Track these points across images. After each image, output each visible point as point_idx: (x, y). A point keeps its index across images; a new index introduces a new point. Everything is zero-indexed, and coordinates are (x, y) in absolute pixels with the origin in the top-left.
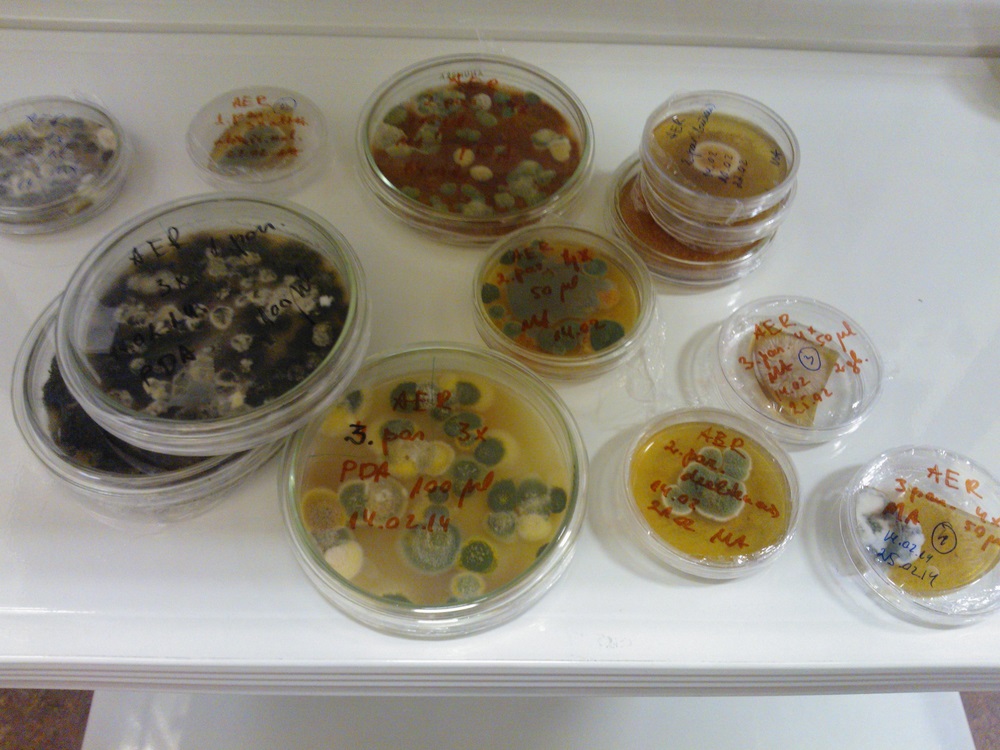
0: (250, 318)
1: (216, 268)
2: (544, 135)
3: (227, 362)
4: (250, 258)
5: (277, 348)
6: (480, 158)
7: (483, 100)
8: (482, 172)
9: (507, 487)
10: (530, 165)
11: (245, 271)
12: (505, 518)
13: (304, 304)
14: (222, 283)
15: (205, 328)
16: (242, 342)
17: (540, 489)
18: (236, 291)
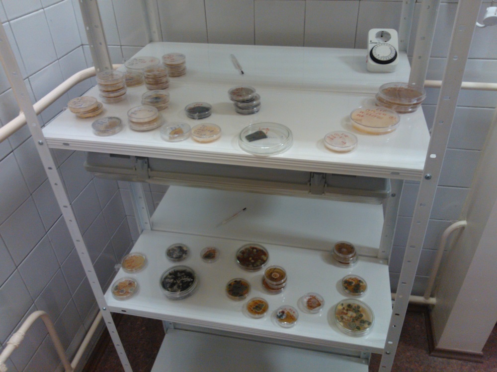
0: (182, 282)
1: (179, 275)
2: (263, 256)
3: (179, 287)
4: (183, 274)
5: (185, 285)
6: (253, 259)
7: (255, 250)
8: (253, 261)
9: (363, 320)
10: (260, 260)
11: (183, 276)
12: (362, 324)
13: (189, 280)
14: (179, 277)
15: (176, 283)
16: (181, 284)
17: (368, 322)
18: (181, 278)
